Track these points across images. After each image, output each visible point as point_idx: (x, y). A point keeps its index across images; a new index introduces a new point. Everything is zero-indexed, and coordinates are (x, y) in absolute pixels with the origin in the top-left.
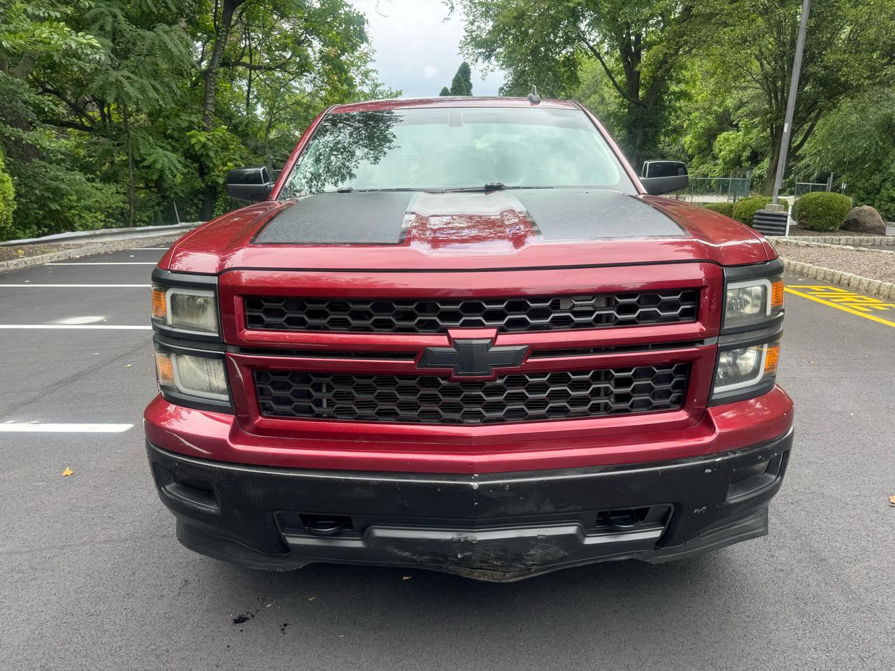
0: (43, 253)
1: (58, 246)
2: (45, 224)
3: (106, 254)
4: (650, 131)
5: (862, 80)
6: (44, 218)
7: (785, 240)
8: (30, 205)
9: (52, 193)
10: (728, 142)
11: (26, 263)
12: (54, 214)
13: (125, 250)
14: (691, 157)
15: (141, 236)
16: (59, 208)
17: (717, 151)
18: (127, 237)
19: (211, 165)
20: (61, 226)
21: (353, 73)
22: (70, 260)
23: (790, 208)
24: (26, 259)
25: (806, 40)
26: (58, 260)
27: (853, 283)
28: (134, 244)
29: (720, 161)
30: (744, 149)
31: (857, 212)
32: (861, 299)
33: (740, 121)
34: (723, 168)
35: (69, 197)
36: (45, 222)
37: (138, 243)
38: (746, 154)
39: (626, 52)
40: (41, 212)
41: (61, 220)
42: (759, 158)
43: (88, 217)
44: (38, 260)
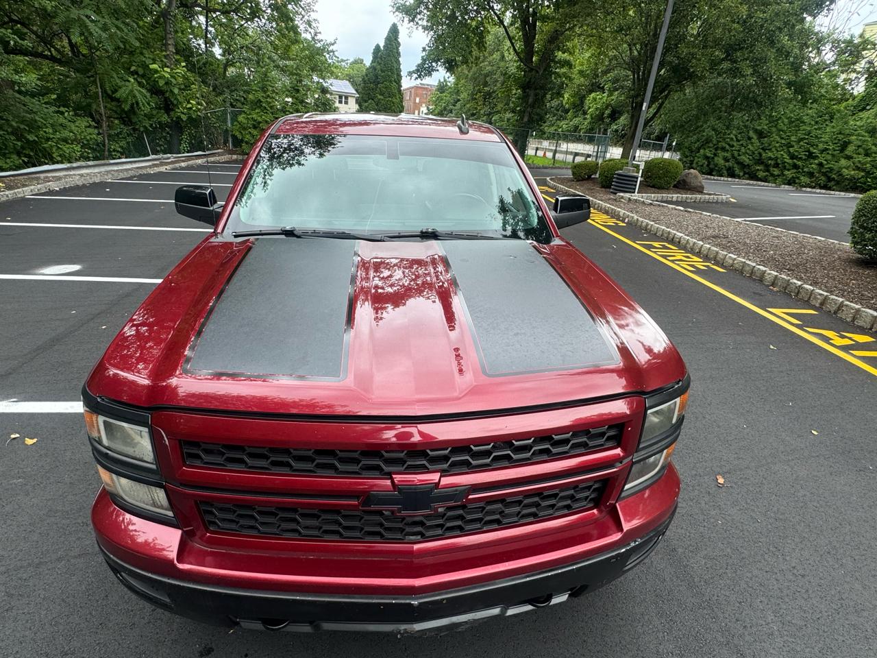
0: (24, 186)
1: (38, 179)
2: (25, 153)
3: (84, 186)
4: (541, 92)
5: (705, 72)
6: (22, 147)
7: (635, 198)
8: (7, 137)
9: (27, 125)
10: (596, 102)
11: (7, 196)
12: (33, 145)
13: (102, 182)
14: (567, 111)
15: (116, 168)
16: (36, 139)
17: (587, 108)
18: (103, 169)
19: (175, 102)
20: (40, 155)
21: (298, 21)
22: (51, 193)
23: (641, 171)
24: (7, 193)
25: (667, 33)
26: (38, 192)
27: (683, 242)
28: (110, 176)
29: (588, 116)
30: (607, 108)
31: (685, 175)
32: (688, 257)
33: (605, 84)
34: (590, 122)
35: (44, 130)
36: (24, 152)
37: (113, 175)
38: (608, 112)
39: (525, 22)
40: (19, 143)
41: (40, 150)
42: (617, 116)
43: (66, 149)
44: (19, 193)
